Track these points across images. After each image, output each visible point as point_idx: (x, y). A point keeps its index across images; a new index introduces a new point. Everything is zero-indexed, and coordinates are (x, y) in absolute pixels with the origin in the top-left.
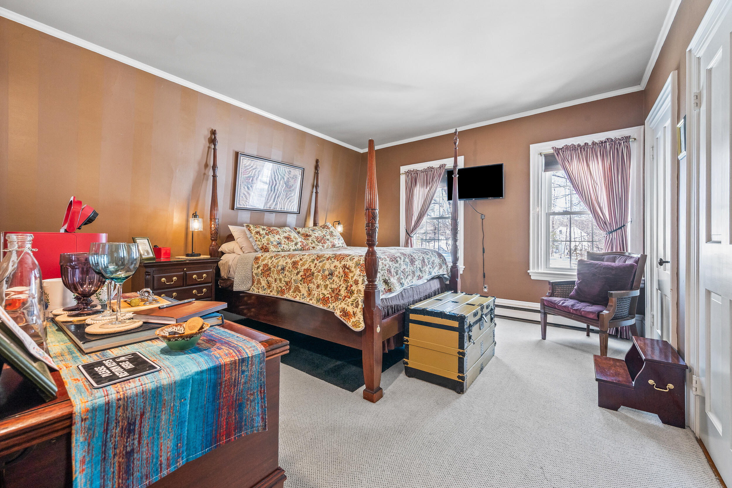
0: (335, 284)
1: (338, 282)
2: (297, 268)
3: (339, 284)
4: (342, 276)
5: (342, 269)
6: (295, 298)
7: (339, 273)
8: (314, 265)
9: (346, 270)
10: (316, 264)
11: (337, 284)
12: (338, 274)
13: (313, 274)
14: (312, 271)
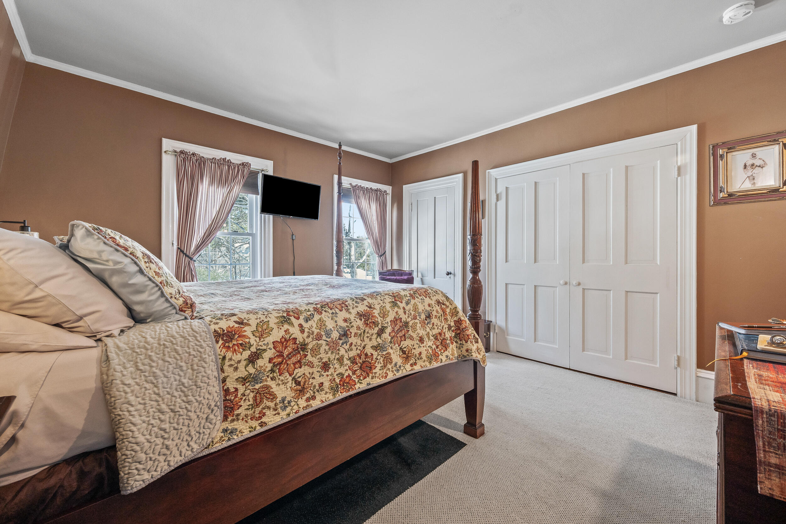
0: (436, 328)
1: (439, 324)
2: (375, 324)
3: (442, 326)
4: (442, 315)
5: (439, 306)
6: (386, 377)
7: (437, 312)
8: (402, 310)
9: (443, 306)
10: (404, 308)
11: (439, 328)
12: (436, 314)
13: (406, 324)
14: (403, 319)
